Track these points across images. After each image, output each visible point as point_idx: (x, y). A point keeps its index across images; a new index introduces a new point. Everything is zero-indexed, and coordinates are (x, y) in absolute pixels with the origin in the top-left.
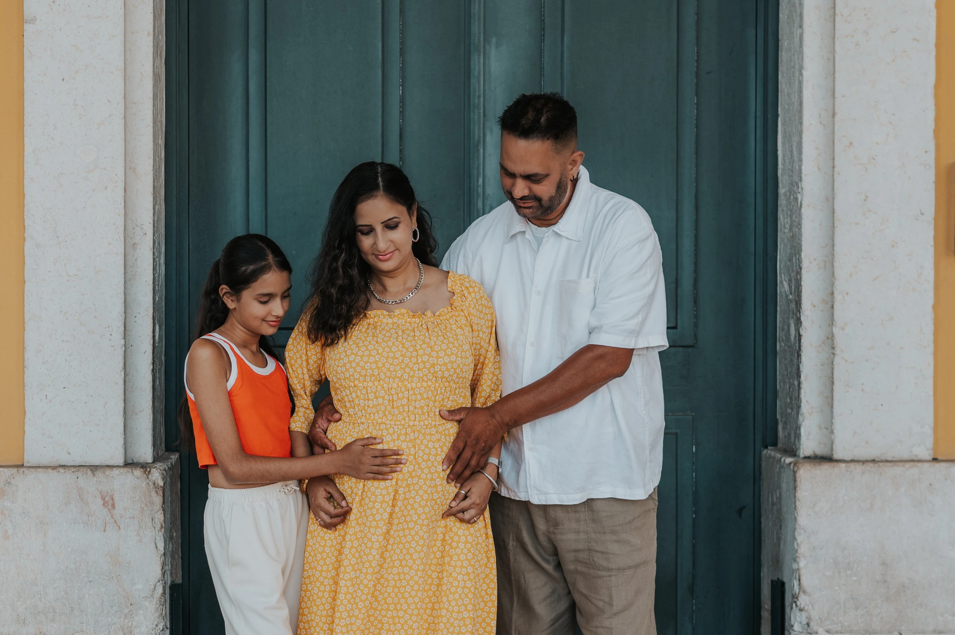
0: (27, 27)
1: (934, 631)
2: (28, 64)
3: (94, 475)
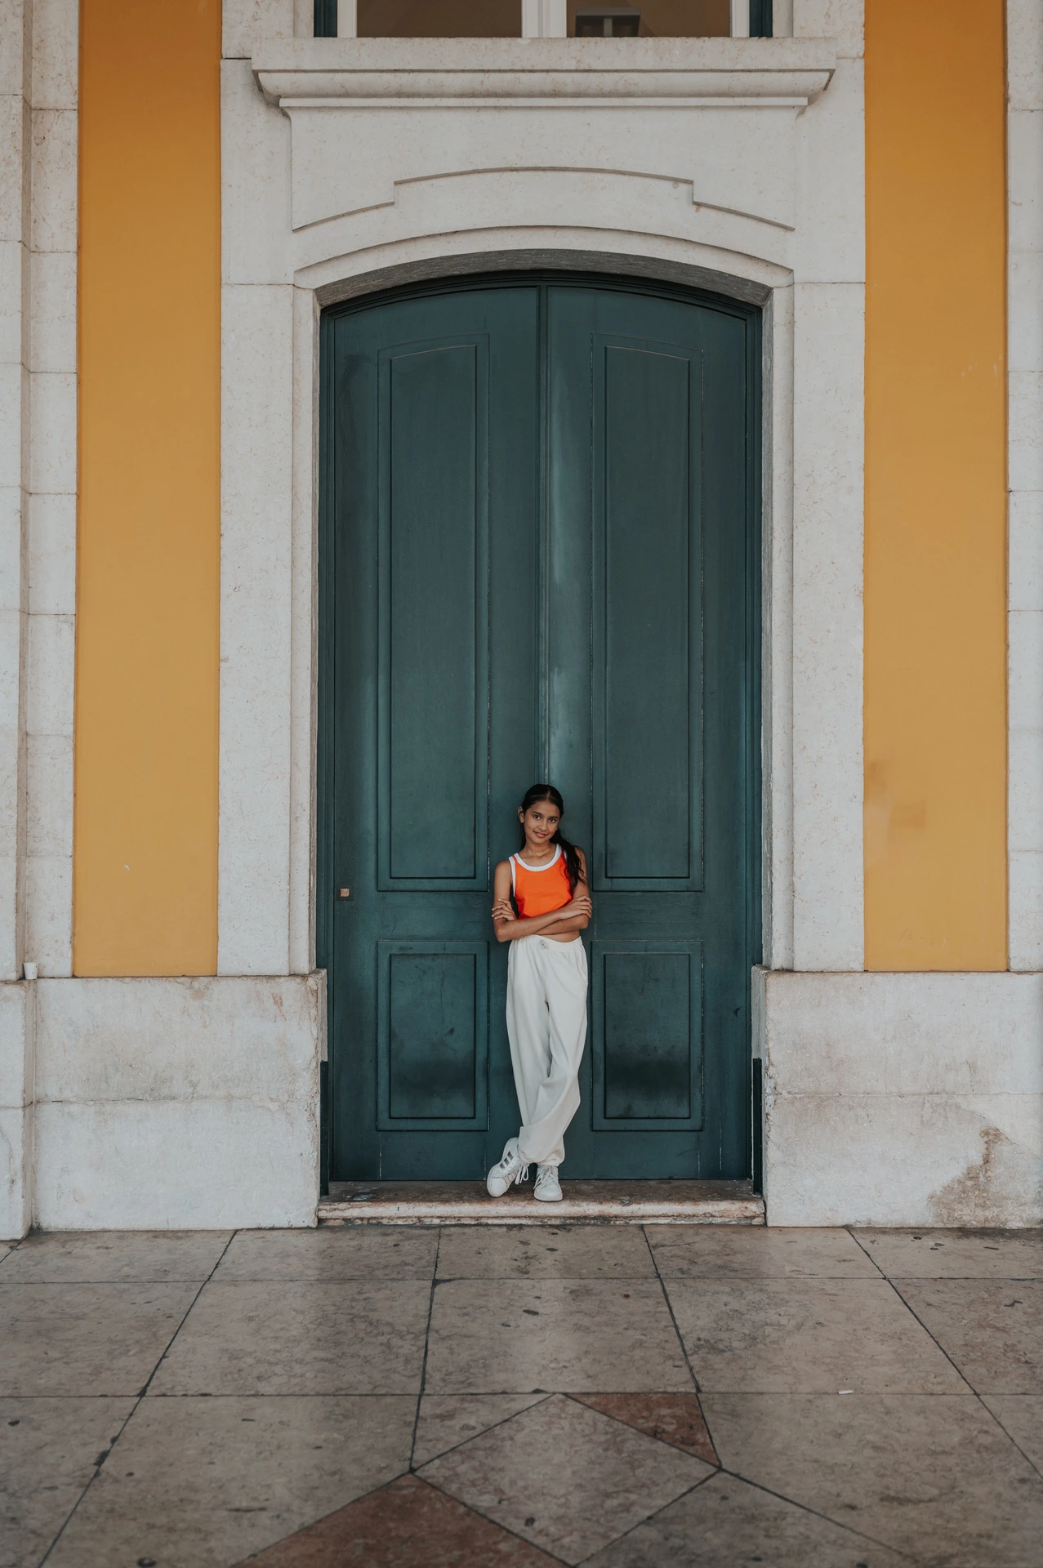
0: (222, 664)
1: (864, 1093)
2: (222, 691)
3: (267, 982)
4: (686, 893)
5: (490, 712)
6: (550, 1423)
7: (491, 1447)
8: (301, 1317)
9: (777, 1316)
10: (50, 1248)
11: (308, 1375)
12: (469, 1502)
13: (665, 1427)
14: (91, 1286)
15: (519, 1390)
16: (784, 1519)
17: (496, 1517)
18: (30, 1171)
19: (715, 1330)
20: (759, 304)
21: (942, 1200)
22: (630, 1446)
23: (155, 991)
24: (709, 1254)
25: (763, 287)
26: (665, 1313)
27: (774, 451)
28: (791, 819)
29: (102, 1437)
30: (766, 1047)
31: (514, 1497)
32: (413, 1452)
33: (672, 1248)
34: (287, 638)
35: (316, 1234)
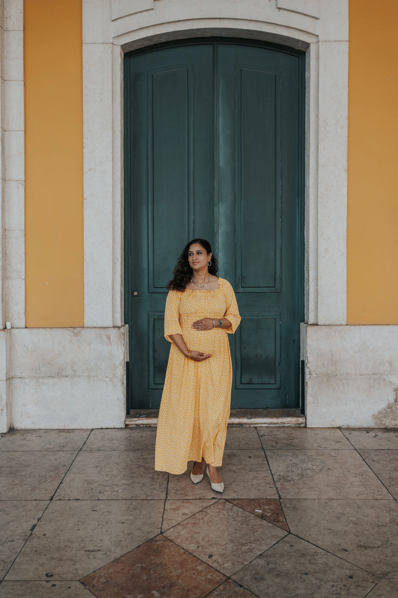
4: (274, 293)
5: (194, 220)
6: (219, 512)
7: (194, 523)
8: (118, 466)
9: (311, 466)
10: (18, 436)
11: (120, 491)
12: (185, 548)
13: (266, 514)
14: (33, 452)
15: (206, 498)
16: (317, 555)
17: (196, 554)
18: (9, 405)
19: (286, 472)
20: (304, 50)
21: (378, 417)
22: (252, 522)
23: (59, 333)
24: (283, 439)
25: (306, 43)
26: (266, 464)
27: (311, 110)
28: (317, 263)
29: (34, 518)
30: (306, 355)
31: (204, 545)
32: (162, 525)
33: (268, 437)
34: (111, 190)
35: (125, 431)
